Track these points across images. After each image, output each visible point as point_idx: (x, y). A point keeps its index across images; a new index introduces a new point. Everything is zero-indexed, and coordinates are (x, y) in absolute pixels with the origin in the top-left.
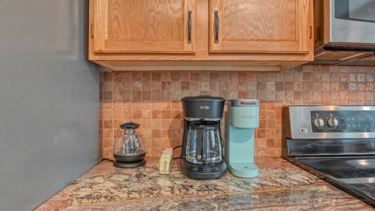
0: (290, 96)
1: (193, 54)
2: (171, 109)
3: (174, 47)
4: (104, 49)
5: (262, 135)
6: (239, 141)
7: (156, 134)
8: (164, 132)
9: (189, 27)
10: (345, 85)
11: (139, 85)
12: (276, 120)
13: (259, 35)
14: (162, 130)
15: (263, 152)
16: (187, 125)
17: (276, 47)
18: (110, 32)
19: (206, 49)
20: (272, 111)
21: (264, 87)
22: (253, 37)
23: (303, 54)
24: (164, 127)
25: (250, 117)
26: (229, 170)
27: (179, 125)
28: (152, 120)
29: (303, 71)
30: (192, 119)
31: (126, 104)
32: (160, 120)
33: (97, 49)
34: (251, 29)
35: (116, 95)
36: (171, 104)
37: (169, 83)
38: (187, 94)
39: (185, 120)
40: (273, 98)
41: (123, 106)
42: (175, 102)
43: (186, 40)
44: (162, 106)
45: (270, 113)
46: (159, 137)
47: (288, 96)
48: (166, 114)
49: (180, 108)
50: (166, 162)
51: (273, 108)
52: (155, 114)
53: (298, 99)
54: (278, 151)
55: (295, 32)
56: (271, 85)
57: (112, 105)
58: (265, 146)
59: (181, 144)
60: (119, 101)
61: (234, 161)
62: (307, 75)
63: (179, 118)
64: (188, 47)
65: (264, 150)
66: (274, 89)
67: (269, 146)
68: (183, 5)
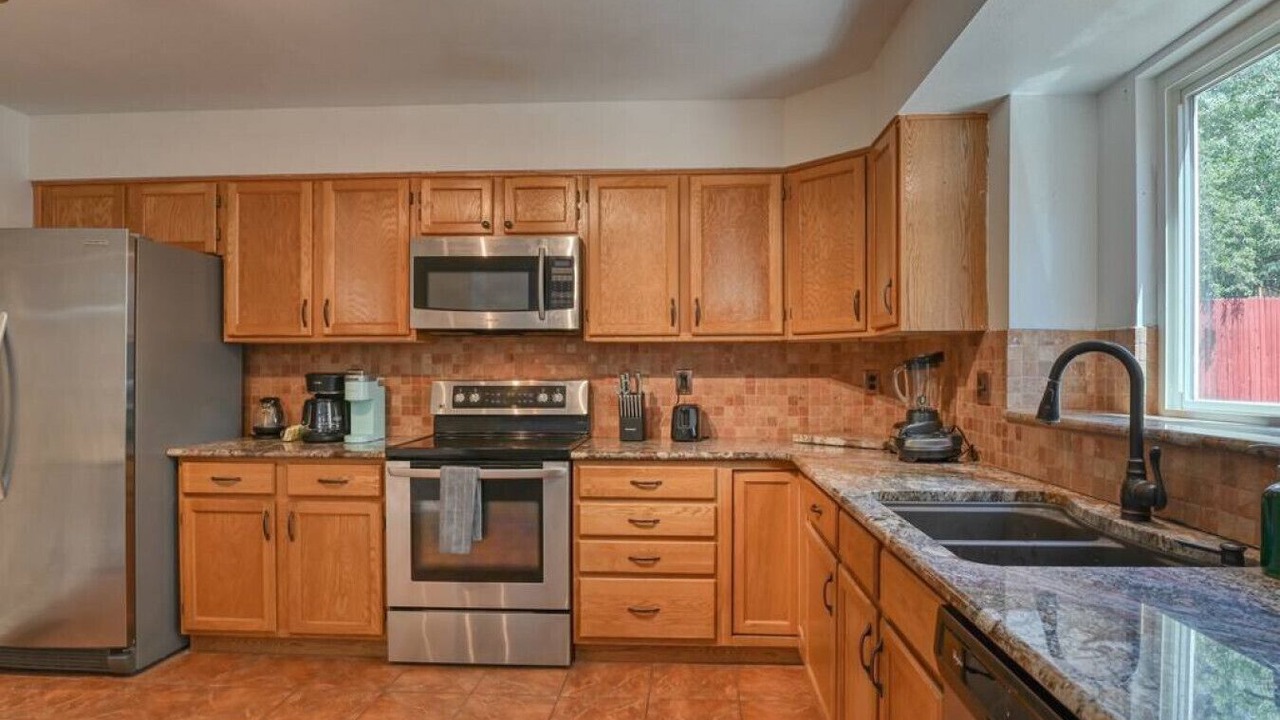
0: (449, 370)
1: (309, 337)
4: (236, 333)
5: (418, 412)
6: (360, 413)
9: (304, 311)
10: (511, 358)
11: (288, 358)
13: (365, 318)
17: (377, 330)
18: (240, 318)
20: (427, 385)
21: (420, 359)
23: (405, 336)
29: (464, 342)
31: (276, 379)
33: (230, 333)
34: (358, 314)
35: (264, 370)
38: (310, 369)
40: (426, 372)
41: (270, 380)
43: (302, 324)
47: (446, 370)
49: (304, 383)
51: (429, 383)
53: (457, 372)
56: (427, 359)
57: (259, 379)
58: (420, 424)
60: (268, 375)
62: (467, 347)
64: (304, 331)
65: (418, 428)
66: (430, 362)
68: (300, 294)
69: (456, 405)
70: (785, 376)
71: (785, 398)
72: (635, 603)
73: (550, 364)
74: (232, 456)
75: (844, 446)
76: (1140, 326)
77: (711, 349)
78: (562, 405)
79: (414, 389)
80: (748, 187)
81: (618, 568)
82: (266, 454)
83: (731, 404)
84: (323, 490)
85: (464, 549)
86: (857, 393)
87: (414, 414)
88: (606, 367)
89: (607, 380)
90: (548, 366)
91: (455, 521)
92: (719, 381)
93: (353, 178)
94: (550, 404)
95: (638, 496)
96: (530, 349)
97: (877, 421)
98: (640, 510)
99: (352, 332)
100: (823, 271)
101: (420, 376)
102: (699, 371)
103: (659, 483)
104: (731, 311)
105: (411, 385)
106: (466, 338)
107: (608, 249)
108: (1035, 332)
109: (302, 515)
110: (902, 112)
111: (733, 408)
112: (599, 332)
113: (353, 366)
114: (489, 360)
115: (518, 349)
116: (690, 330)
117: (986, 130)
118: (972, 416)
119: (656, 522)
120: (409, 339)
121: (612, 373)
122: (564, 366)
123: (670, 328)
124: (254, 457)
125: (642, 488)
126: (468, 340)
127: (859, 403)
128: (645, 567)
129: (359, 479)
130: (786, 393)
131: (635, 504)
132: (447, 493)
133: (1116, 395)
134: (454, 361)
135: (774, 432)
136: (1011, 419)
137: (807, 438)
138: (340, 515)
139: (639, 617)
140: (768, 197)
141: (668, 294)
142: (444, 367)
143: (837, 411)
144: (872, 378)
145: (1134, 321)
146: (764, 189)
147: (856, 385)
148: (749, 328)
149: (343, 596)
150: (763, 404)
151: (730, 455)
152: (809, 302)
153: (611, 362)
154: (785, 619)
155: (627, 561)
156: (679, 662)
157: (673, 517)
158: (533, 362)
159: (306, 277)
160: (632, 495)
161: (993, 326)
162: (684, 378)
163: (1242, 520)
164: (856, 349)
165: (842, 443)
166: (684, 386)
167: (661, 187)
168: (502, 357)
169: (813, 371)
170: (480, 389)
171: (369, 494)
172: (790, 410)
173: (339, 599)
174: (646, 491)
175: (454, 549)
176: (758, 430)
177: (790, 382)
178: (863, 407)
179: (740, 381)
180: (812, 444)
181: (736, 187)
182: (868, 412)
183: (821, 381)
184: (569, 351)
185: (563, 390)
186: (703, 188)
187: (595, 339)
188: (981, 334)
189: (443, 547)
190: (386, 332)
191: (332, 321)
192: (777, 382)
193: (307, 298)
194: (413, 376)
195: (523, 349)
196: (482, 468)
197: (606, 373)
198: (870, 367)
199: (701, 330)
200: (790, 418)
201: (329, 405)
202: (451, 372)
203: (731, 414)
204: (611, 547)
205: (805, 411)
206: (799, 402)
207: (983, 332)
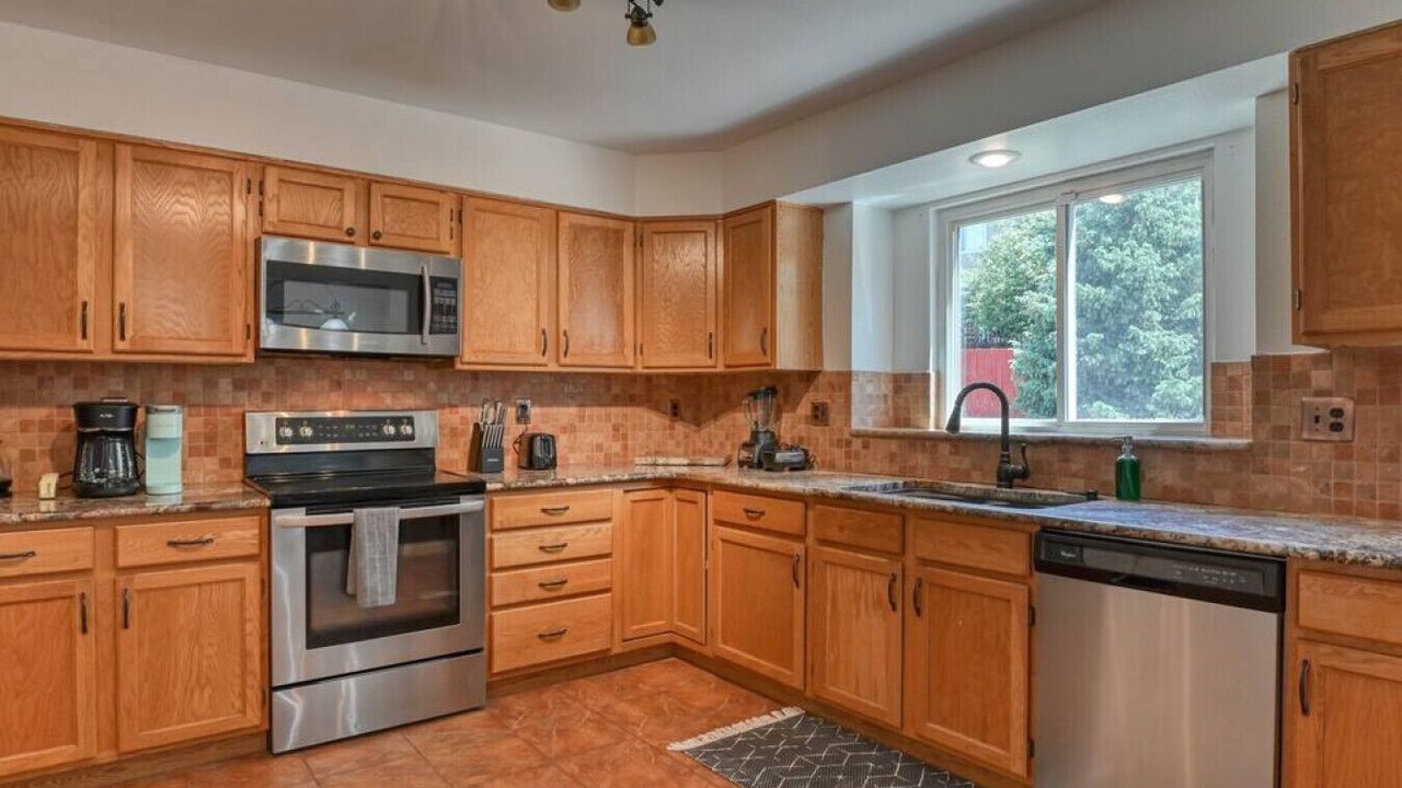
0: (256, 399)
1: (90, 352)
2: (55, 419)
3: (61, 342)
5: (212, 452)
7: (27, 455)
8: (42, 452)
9: (84, 317)
10: (338, 385)
12: (234, 432)
13: (181, 331)
14: (38, 449)
15: (214, 476)
16: (82, 438)
17: (200, 348)
19: (109, 346)
20: (225, 418)
21: (215, 385)
22: (172, 334)
23: (241, 355)
24: (41, 443)
25: (168, 426)
26: (143, 488)
27: (70, 439)
28: (19, 434)
30: (89, 430)
32: (34, 435)
34: (169, 325)
36: (55, 411)
37: (52, 379)
38: (83, 397)
39: (78, 432)
40: (228, 401)
42: (61, 406)
43: (80, 335)
44: (38, 413)
45: (224, 422)
46: (33, 459)
47: (252, 398)
48: (46, 425)
49: (71, 416)
50: (49, 485)
51: (229, 415)
52: (25, 426)
53: (273, 401)
54: (237, 474)
55: (227, 331)
56: (225, 383)
59: (72, 470)
61: (152, 479)
63: (70, 431)
64: (81, 344)
65: (214, 472)
66: (230, 388)
67: (221, 466)
68: (75, 293)
69: (281, 440)
70: (610, 405)
71: (610, 426)
72: (543, 630)
73: (384, 392)
74: (26, 521)
75: (688, 465)
76: (932, 372)
77: (547, 379)
78: (411, 438)
79: (206, 424)
80: (606, 231)
81: (530, 597)
82: (85, 515)
83: (565, 432)
84: (174, 555)
85: (391, 599)
86: (663, 420)
87: (207, 455)
88: (445, 396)
89: (447, 410)
90: (381, 395)
91: (378, 570)
92: (555, 410)
93: (161, 147)
94: (398, 437)
95: (547, 522)
96: (361, 375)
97: (678, 444)
98: (549, 536)
99: (164, 349)
100: (674, 314)
101: (215, 406)
102: (539, 401)
103: (566, 508)
104: (592, 343)
105: (203, 418)
106: (281, 360)
107: (482, 274)
108: (864, 373)
109: (139, 592)
110: (778, 199)
111: (567, 435)
112: (473, 359)
113: (110, 392)
114: (311, 386)
115: (348, 375)
116: (558, 360)
117: (822, 223)
118: (804, 435)
119: (564, 546)
120: (244, 360)
121: (454, 402)
122: (401, 395)
123: (541, 357)
124: (67, 520)
125: (551, 515)
126: (281, 363)
127: (665, 429)
128: (554, 591)
129: (229, 536)
130: (610, 421)
131: (546, 530)
132: (366, 539)
133: (911, 416)
134: (265, 386)
135: (601, 456)
136: (858, 435)
137: (650, 460)
138: (200, 585)
139: (547, 641)
140: (622, 241)
141: (538, 326)
142: (249, 395)
143: (649, 436)
144: (675, 407)
145: (928, 367)
146: (618, 233)
147: (664, 413)
148: (610, 361)
149: (202, 689)
150: (592, 431)
151: (626, 477)
152: (661, 340)
153: (451, 390)
154: (661, 619)
155: (538, 588)
156: (575, 678)
157: (580, 539)
158: (365, 391)
159: (86, 272)
160: (542, 523)
161: (829, 365)
162: (524, 407)
163: (1074, 480)
164: (664, 382)
165: (686, 462)
166: (523, 416)
167: (533, 219)
168: (326, 384)
169: (631, 400)
170: (312, 422)
171: (245, 553)
172: (614, 436)
173: (196, 695)
174: (553, 517)
175: (381, 602)
176: (588, 457)
177: (614, 410)
178: (668, 432)
179: (573, 410)
180: (655, 465)
181: (597, 228)
182: (672, 436)
183: (638, 410)
184: (406, 378)
185: (410, 421)
186: (571, 226)
187: (466, 367)
188: (817, 373)
189: (367, 602)
190: (215, 350)
191: (129, 334)
192: (602, 411)
193: (86, 298)
194: (206, 406)
195: (354, 375)
196: (402, 507)
197: (446, 402)
198: (673, 397)
199: (568, 361)
200: (614, 444)
201: (119, 446)
202: (259, 401)
203: (565, 442)
204: (524, 576)
205: (625, 437)
206: (621, 429)
207: (820, 372)
